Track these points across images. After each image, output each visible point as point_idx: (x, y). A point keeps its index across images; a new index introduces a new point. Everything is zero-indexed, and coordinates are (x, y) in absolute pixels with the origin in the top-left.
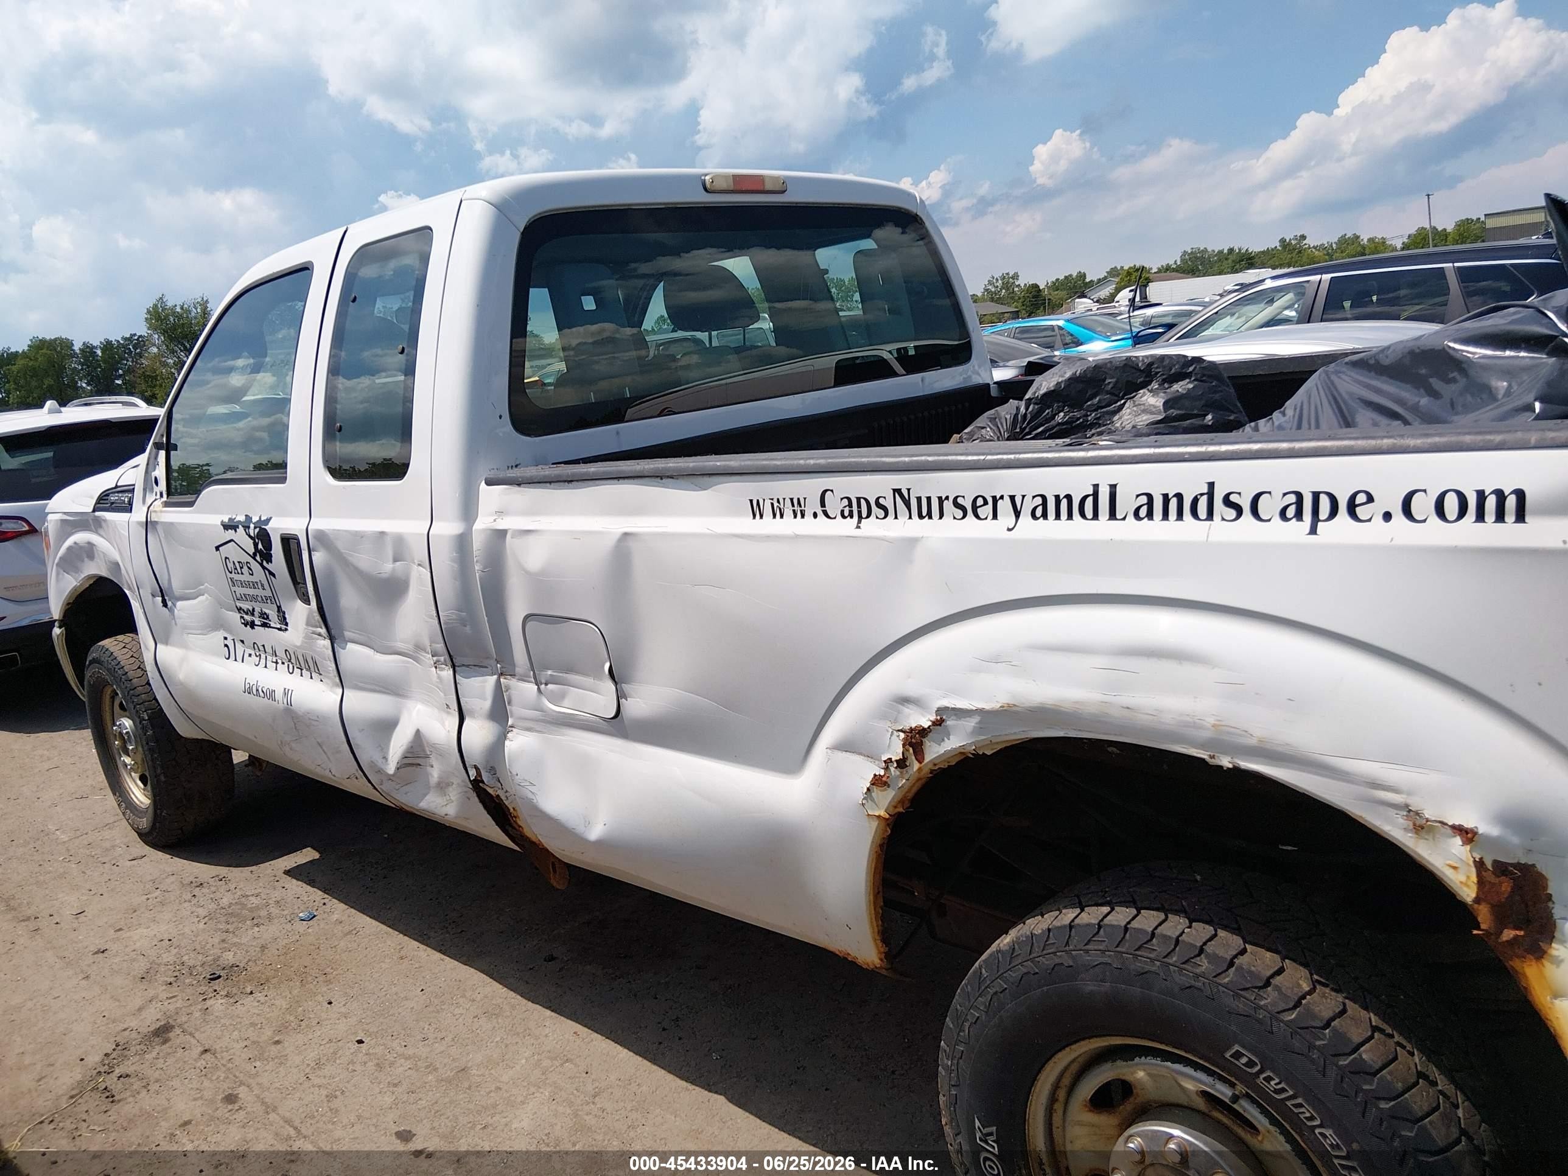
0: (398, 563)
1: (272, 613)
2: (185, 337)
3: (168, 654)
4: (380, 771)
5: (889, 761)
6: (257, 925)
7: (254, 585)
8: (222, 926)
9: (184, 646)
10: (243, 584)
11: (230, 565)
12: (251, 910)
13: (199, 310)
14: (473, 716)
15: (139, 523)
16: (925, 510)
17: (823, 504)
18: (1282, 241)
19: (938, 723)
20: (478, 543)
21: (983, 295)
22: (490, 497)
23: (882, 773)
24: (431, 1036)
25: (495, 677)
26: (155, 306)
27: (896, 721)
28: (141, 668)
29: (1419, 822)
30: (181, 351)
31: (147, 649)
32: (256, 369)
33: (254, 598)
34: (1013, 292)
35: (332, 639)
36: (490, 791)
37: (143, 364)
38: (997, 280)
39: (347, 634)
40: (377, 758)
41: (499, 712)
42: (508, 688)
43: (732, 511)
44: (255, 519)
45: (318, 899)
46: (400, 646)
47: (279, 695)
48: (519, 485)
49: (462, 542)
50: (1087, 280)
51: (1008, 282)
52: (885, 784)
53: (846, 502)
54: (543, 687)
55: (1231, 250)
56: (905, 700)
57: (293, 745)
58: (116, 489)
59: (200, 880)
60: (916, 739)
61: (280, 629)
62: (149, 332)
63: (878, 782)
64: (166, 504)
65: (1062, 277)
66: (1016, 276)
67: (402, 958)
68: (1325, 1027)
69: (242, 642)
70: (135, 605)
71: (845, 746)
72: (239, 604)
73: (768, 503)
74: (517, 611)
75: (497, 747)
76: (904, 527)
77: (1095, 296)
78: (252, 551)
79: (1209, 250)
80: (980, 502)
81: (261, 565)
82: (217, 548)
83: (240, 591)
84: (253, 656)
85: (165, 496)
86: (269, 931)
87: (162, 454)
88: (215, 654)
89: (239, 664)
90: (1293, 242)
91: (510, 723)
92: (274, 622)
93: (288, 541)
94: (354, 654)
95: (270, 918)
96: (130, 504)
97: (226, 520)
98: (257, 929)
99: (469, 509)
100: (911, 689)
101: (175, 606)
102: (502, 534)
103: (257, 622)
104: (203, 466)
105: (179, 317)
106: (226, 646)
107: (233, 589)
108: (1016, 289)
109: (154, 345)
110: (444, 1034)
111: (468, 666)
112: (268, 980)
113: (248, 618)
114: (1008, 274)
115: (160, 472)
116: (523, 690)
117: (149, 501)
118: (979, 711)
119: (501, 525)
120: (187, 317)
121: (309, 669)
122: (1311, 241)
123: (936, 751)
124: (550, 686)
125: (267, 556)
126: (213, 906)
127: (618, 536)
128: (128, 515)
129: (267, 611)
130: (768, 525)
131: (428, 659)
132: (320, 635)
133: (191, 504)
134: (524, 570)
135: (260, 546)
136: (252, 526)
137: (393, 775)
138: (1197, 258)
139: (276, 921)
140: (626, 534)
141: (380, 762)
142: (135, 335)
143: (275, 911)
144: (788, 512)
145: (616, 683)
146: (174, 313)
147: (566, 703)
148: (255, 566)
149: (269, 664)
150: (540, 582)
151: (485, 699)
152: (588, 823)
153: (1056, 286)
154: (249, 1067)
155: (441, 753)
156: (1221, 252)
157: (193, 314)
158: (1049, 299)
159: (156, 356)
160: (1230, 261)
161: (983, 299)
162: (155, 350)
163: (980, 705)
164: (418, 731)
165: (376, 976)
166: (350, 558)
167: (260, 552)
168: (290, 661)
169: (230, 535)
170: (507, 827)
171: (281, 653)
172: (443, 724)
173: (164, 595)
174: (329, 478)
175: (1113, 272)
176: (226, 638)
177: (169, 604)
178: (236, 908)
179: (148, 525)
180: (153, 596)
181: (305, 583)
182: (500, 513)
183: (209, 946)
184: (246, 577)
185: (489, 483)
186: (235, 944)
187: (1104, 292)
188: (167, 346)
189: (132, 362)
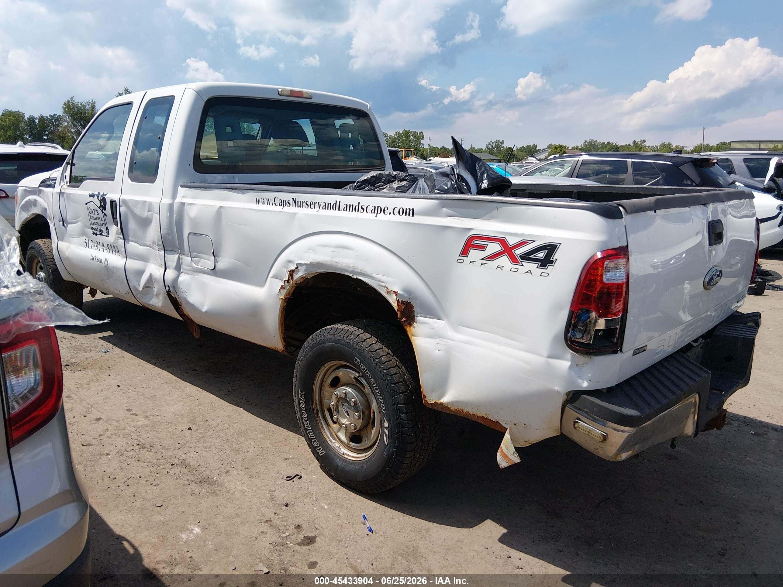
0: (149, 213)
1: (104, 230)
2: (82, 119)
3: (62, 245)
4: (137, 290)
5: (285, 281)
6: (86, 352)
7: (98, 219)
8: (72, 351)
9: (69, 242)
10: (95, 218)
11: (90, 211)
12: (84, 348)
13: (90, 106)
14: (169, 268)
15: (57, 193)
16: (299, 204)
17: (275, 201)
18: (634, 142)
19: (297, 268)
20: (176, 207)
21: (485, 149)
22: (182, 191)
23: (283, 285)
24: (145, 387)
25: (178, 255)
26: (69, 101)
27: (287, 268)
28: (51, 252)
29: (388, 290)
30: (79, 126)
31: (54, 243)
32: (109, 139)
33: (98, 224)
34: (500, 150)
35: (124, 239)
36: (173, 295)
37: (58, 130)
38: (493, 143)
39: (130, 238)
40: (136, 284)
41: (178, 268)
42: (182, 259)
43: (250, 201)
44: (101, 194)
45: (111, 347)
46: (148, 243)
47: (103, 261)
48: (191, 188)
49: (171, 206)
50: (537, 149)
51: (498, 145)
52: (284, 288)
53: (280, 201)
54: (193, 259)
55: (608, 143)
56: (290, 262)
57: (107, 281)
58: (49, 179)
59: (64, 337)
60: (292, 273)
61: (106, 236)
62: (64, 114)
63: (282, 287)
64: (69, 186)
65: (525, 146)
66: (502, 142)
67: (139, 366)
68: (375, 352)
69: (92, 241)
70: (51, 226)
71: (275, 277)
72: (92, 226)
73: (261, 199)
74: (186, 231)
75: (176, 280)
76: (293, 209)
77: (538, 157)
78: (99, 205)
79: (598, 142)
80: (312, 203)
81: (102, 211)
82: (86, 204)
83: (93, 221)
84: (95, 246)
85: (68, 183)
86: (89, 355)
87: (69, 167)
88: (81, 245)
89: (90, 249)
90: (639, 143)
91: (181, 271)
92: (105, 233)
93: (112, 202)
94: (132, 246)
95: (91, 350)
96: (54, 185)
97: (91, 193)
98: (85, 353)
99: (174, 195)
100: (291, 258)
101: (67, 226)
102: (184, 204)
103: (98, 233)
104: (83, 177)
105: (79, 108)
106: (86, 242)
107: (90, 220)
108: (502, 149)
109: (66, 121)
110: (150, 387)
111: (169, 250)
112: (87, 368)
113: (95, 231)
114: (499, 141)
115: (67, 174)
116: (187, 259)
117: (62, 184)
118: (305, 264)
119: (183, 201)
120: (84, 109)
121: (115, 252)
122: (647, 144)
123: (296, 277)
124: (195, 258)
125: (104, 208)
126: (69, 345)
127: (218, 208)
128: (53, 189)
129: (102, 229)
130: (261, 207)
131: (156, 247)
132: (120, 238)
133: (78, 187)
134: (190, 218)
135: (102, 204)
136: (100, 196)
137: (141, 291)
138: (592, 145)
139: (93, 352)
140: (221, 207)
141: (137, 286)
142: (56, 115)
143: (93, 349)
144: (266, 203)
145: (215, 257)
146: (78, 107)
147: (200, 264)
148: (100, 211)
149: (101, 249)
150: (194, 222)
151: (174, 262)
152: (203, 306)
153: (522, 149)
154: (77, 390)
155: (158, 281)
156: (604, 143)
157: (87, 108)
158: (516, 156)
159: (66, 127)
160: (607, 148)
161: (485, 152)
162: (66, 124)
163: (306, 262)
164: (151, 274)
165: (128, 370)
166: (133, 210)
167: (102, 206)
168: (109, 248)
169: (92, 199)
170: (179, 310)
171: (106, 245)
172: (159, 271)
173: (64, 222)
174: (129, 181)
175: (550, 146)
176: (86, 239)
177: (65, 225)
178: (78, 347)
179: (61, 194)
180: (59, 222)
181: (117, 218)
182: (184, 197)
183: (66, 356)
184: (96, 216)
185: (182, 186)
186: (76, 357)
187: (543, 156)
188: (72, 123)
189: (54, 128)
